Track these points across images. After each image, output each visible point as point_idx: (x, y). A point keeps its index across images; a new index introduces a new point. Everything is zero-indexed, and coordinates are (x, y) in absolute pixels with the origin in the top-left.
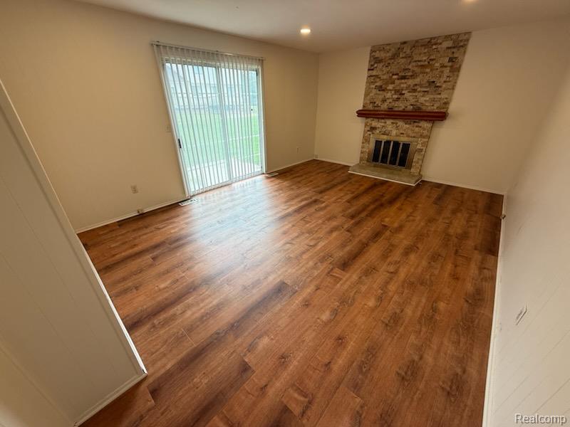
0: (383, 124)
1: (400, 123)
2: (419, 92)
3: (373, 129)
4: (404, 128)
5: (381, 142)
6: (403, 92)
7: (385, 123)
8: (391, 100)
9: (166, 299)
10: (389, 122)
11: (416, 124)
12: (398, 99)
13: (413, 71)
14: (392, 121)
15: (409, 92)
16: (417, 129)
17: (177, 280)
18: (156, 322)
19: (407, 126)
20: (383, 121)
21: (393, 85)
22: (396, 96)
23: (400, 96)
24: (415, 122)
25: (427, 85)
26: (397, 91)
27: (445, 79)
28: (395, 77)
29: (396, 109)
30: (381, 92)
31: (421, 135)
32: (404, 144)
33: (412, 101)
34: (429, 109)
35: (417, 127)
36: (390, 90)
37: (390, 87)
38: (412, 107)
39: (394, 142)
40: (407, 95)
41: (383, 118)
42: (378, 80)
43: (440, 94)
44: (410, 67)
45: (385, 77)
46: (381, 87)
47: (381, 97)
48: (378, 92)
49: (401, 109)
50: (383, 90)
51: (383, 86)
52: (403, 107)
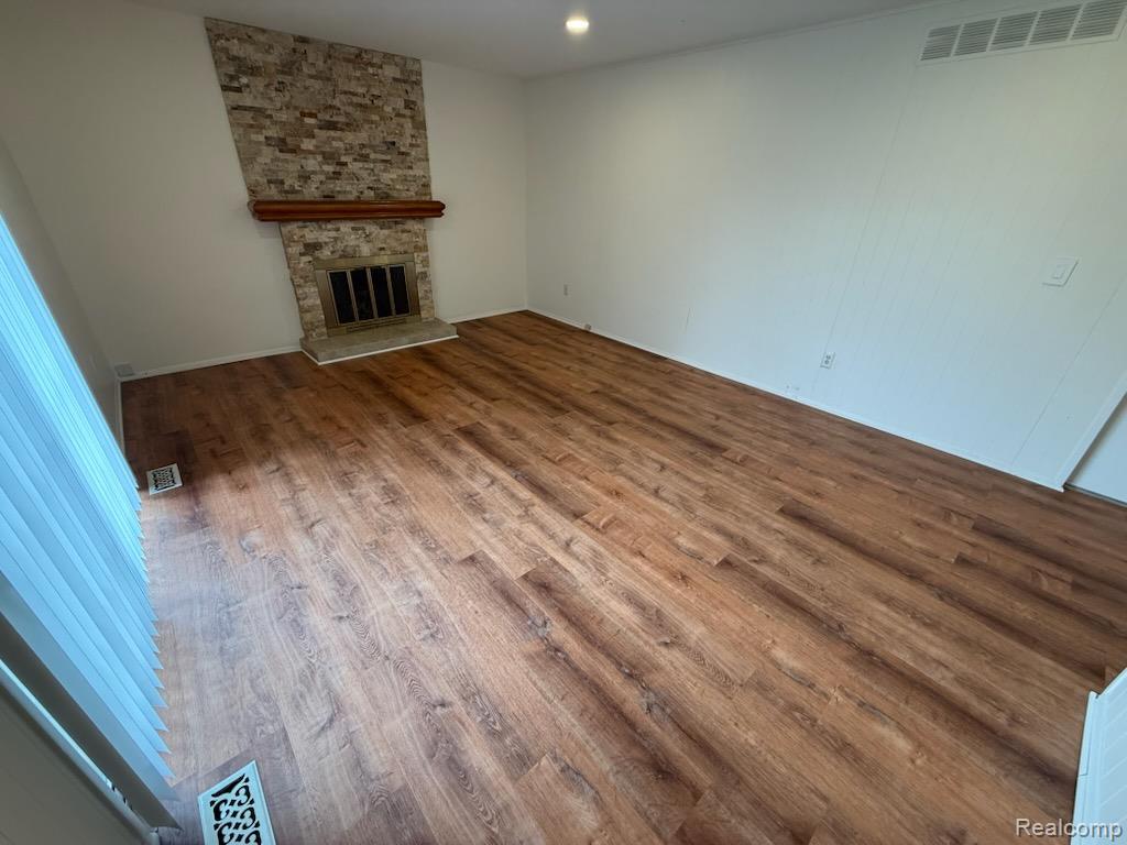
0: (333, 234)
1: (371, 228)
2: (375, 161)
3: (312, 247)
4: (382, 237)
5: (345, 273)
6: (343, 159)
7: (338, 230)
8: (323, 178)
9: (935, 716)
10: (345, 227)
11: (400, 227)
12: (337, 175)
13: (347, 114)
14: (352, 224)
15: (355, 160)
16: (405, 236)
17: (861, 704)
18: (1002, 720)
19: (386, 232)
20: (329, 226)
21: (314, 142)
22: (329, 168)
23: (338, 169)
24: (396, 223)
25: (385, 148)
26: (329, 157)
27: (409, 141)
28: (308, 120)
29: (341, 198)
30: (289, 156)
31: (416, 247)
32: (392, 270)
33: (369, 180)
34: (404, 196)
35: (403, 231)
36: (310, 152)
37: (308, 144)
38: (372, 193)
39: (371, 269)
40: (354, 167)
41: (329, 221)
42: (268, 122)
43: (411, 168)
44: (336, 103)
45: (284, 116)
46: (283, 141)
47: (294, 168)
48: (281, 155)
49: (351, 197)
50: (293, 151)
51: (289, 140)
52: (355, 194)
